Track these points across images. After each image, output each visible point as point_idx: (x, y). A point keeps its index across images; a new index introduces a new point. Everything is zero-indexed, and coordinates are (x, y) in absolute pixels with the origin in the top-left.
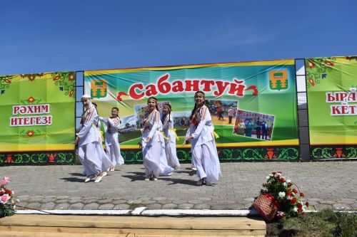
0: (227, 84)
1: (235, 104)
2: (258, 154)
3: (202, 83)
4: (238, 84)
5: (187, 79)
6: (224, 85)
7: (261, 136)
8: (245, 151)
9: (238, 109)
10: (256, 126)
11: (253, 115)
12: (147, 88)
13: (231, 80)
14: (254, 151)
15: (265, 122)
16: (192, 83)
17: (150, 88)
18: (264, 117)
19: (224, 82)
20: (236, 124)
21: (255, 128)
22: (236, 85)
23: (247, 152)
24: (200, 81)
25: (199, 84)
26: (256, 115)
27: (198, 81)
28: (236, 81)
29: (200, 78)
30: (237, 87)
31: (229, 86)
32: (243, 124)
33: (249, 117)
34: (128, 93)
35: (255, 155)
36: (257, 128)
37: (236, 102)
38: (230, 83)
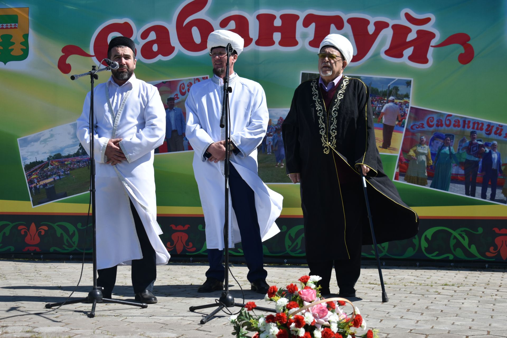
0: (380, 26)
1: (402, 90)
2: (465, 243)
3: (306, 24)
4: (415, 28)
5: (263, 11)
6: (371, 29)
7: (479, 190)
8: (429, 233)
9: (412, 103)
10: (465, 156)
11: (457, 124)
12: (145, 35)
13: (395, 14)
14: (455, 233)
15: (494, 147)
16: (278, 23)
17: (152, 36)
18: (489, 131)
19: (373, 20)
20: (405, 150)
21: (461, 164)
22: (409, 30)
23: (435, 235)
24: (302, 15)
25: (299, 24)
26: (466, 122)
27: (297, 17)
28: (408, 16)
29: (302, 6)
30: (412, 36)
31: (387, 34)
32: (426, 149)
33: (444, 130)
34: (91, 51)
35: (459, 244)
36: (466, 165)
37: (408, 83)
38: (391, 22)
